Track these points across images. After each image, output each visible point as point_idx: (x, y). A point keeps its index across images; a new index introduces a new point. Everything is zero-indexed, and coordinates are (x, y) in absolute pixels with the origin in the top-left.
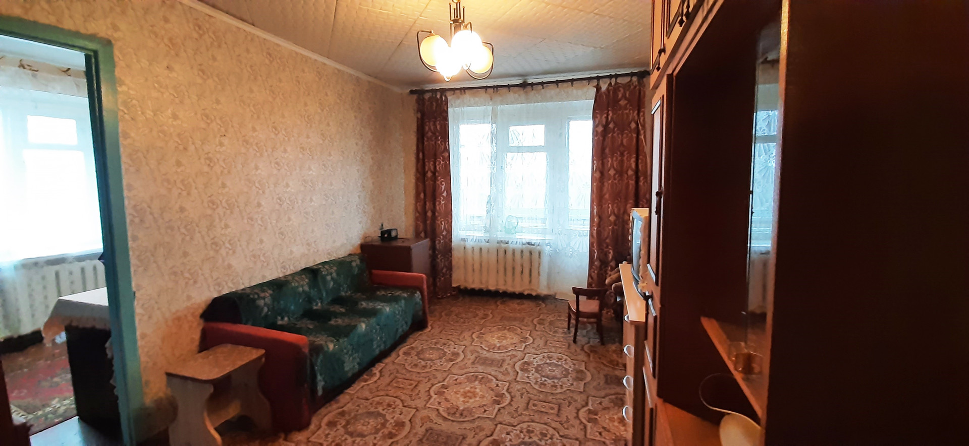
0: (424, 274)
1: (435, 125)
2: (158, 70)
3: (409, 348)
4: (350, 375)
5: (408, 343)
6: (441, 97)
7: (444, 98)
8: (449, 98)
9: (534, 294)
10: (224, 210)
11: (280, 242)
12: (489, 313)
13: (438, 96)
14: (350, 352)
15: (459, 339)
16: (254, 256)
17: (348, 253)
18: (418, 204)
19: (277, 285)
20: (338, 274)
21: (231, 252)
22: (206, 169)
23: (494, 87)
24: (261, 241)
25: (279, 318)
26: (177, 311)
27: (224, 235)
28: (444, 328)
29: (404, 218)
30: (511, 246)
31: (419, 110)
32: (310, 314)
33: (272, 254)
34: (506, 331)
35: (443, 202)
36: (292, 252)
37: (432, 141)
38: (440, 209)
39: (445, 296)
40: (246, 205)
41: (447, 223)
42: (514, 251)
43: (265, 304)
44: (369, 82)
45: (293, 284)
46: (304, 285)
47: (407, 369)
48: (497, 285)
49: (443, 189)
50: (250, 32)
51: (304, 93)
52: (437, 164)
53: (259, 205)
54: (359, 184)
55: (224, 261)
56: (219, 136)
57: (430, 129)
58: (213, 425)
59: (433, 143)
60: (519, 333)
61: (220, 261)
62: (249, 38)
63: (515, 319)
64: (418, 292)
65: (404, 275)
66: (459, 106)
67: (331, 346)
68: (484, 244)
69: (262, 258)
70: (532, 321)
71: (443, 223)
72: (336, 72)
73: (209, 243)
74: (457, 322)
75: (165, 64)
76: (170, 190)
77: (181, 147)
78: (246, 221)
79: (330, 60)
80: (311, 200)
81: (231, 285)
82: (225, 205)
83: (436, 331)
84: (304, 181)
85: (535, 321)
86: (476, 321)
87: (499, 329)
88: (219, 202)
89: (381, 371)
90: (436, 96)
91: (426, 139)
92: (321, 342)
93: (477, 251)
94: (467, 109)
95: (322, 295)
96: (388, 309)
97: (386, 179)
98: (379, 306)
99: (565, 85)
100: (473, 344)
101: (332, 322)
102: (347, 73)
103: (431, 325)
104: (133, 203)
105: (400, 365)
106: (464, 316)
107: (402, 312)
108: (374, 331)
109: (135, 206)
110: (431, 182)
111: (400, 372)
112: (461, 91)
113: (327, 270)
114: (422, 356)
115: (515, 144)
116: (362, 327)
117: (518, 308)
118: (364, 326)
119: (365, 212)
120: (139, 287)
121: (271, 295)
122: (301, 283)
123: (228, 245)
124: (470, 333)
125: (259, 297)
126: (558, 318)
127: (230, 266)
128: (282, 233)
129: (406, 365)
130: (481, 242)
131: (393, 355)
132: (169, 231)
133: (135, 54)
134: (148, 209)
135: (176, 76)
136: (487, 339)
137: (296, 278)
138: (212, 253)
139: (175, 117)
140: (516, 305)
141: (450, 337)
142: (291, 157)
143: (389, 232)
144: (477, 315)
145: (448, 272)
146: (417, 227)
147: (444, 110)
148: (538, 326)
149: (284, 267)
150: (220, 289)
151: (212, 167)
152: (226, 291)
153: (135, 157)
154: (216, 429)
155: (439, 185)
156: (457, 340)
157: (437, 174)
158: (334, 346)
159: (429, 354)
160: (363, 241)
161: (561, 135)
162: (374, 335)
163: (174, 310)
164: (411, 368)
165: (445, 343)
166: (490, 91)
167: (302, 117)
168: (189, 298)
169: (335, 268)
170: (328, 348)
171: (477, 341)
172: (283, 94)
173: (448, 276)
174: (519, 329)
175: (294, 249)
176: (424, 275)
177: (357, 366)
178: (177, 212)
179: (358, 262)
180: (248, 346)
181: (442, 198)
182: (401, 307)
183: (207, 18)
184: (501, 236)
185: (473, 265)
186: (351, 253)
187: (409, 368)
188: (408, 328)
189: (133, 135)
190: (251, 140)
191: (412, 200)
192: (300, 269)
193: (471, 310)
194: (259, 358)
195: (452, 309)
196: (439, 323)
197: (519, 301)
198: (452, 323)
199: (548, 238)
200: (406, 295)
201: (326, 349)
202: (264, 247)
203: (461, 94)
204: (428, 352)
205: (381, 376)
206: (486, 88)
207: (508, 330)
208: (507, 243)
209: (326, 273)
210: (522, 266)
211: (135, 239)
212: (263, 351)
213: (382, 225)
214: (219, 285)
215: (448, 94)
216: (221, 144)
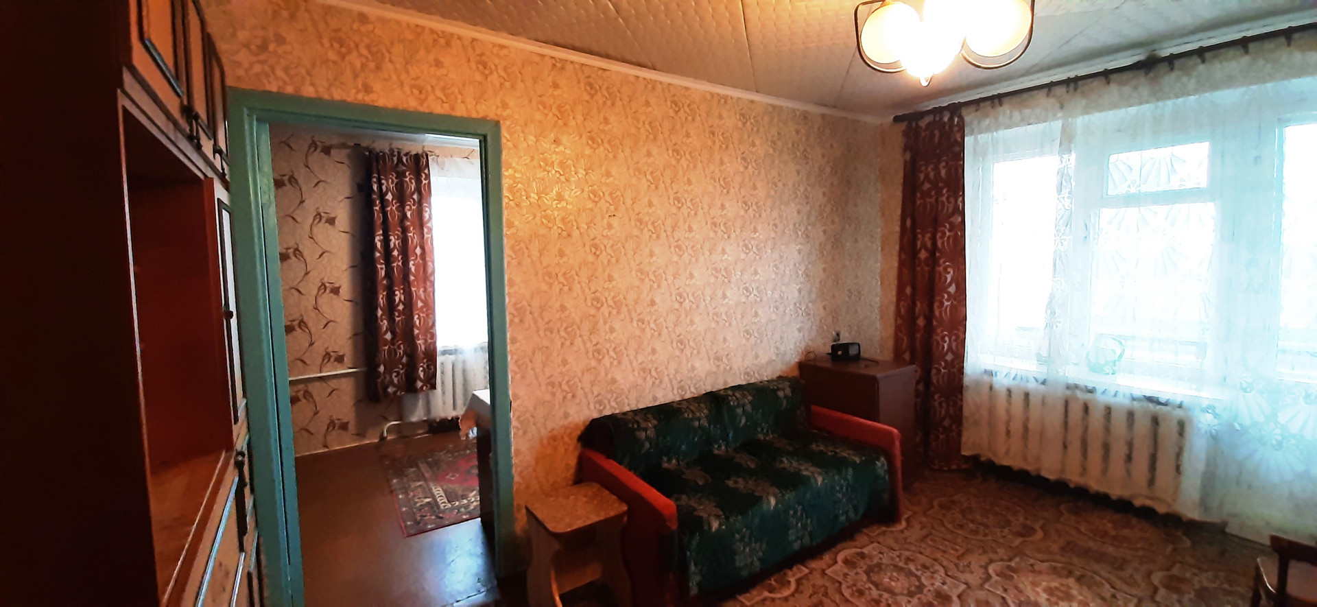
0: (895, 427)
1: (936, 169)
2: (544, 145)
3: (858, 554)
4: (745, 573)
5: (856, 543)
6: (951, 119)
7: (956, 120)
8: (967, 119)
9: (1161, 509)
10: (610, 309)
11: (677, 353)
12: (1037, 526)
13: (946, 119)
14: (746, 540)
15: (957, 566)
16: (644, 370)
17: (778, 374)
18: (902, 303)
19: (665, 413)
20: (754, 408)
21: (615, 362)
22: (591, 258)
23: (1067, 82)
24: (654, 351)
25: (665, 459)
26: (553, 429)
27: (609, 341)
28: (931, 534)
29: (878, 325)
30: (1101, 399)
31: (906, 148)
32: (707, 461)
33: (667, 368)
34: (1071, 581)
35: (946, 303)
36: (693, 368)
37: (931, 197)
38: (941, 313)
39: (946, 468)
40: (636, 303)
41: (955, 341)
42: (1108, 410)
43: (647, 437)
44: (823, 116)
45: (686, 415)
46: (702, 417)
47: (843, 595)
48: (1063, 471)
49: (949, 280)
50: (651, 80)
51: (721, 147)
52: (938, 237)
53: (653, 303)
54: (800, 273)
55: (606, 374)
56: (607, 216)
57: (927, 176)
58: (559, 589)
59: (933, 200)
60: (1108, 595)
61: (603, 373)
62: (650, 86)
63: (1101, 558)
64: (882, 459)
65: (861, 424)
66: (988, 130)
67: (715, 525)
68: (1032, 386)
69: (654, 374)
70: (1149, 574)
71: (947, 339)
72: (770, 109)
73: (591, 350)
74: (961, 527)
75: (552, 136)
76: (551, 285)
77: (565, 234)
78: (635, 324)
79: (761, 94)
80: (724, 296)
81: (613, 404)
82: (611, 303)
83: (915, 533)
84: (716, 269)
85: (1157, 578)
86: (1004, 537)
87: (1055, 571)
88: (604, 300)
89: (799, 582)
90: (941, 119)
91: (918, 195)
92: (701, 514)
93: (1018, 400)
94: (1003, 134)
95: (728, 435)
96: (820, 479)
97: (847, 263)
98: (807, 470)
99: (1268, 45)
100: (987, 586)
101: (730, 483)
102: (787, 107)
103: (908, 520)
104: (513, 300)
105: (833, 581)
106: (978, 517)
107: (847, 489)
108: (791, 512)
109: (515, 304)
110: (926, 269)
111: (830, 595)
112: (993, 102)
113: (737, 399)
114: (875, 578)
115: (1122, 189)
116: (769, 502)
117: (1113, 533)
118: (773, 501)
119: (808, 314)
120: (516, 396)
121: (655, 427)
122: (698, 414)
123: (612, 353)
124: (985, 559)
125: (639, 428)
126: (1226, 586)
127: (614, 381)
128: (681, 342)
129: (844, 586)
130: (1028, 382)
131: (827, 558)
132: (548, 333)
133: (523, 132)
134: (529, 308)
135: (563, 149)
136: (1021, 586)
137: (692, 407)
138: (593, 363)
139: (560, 198)
140: (1110, 525)
141: (939, 555)
142: (697, 236)
143: (846, 347)
144: (1008, 523)
145: (954, 427)
146: (897, 341)
147: (956, 141)
148: (1162, 592)
149: (682, 388)
150: (602, 408)
151: (598, 256)
152: (608, 412)
153: (517, 248)
154: (561, 597)
155: (940, 273)
156: (952, 566)
157: (938, 254)
158: (720, 525)
159: (890, 578)
160: (803, 358)
161: (1257, 159)
162: (791, 519)
163: (549, 428)
164: (852, 595)
165: (928, 565)
166: (1060, 91)
167: (715, 181)
168: (566, 415)
169: (750, 398)
170: (710, 528)
171: (996, 582)
172: (690, 153)
173: (954, 434)
174: (1107, 586)
175: (697, 365)
176: (895, 431)
177: (757, 563)
178: (558, 311)
179: (788, 391)
180: (614, 494)
181: (946, 296)
182: (846, 479)
183: (600, 72)
184: (1074, 372)
185: (1008, 423)
186: (782, 375)
187: (847, 593)
188: (858, 517)
189: (516, 223)
190: (647, 218)
191: (892, 295)
192: (704, 392)
193: (997, 509)
194: (619, 517)
195: (955, 498)
196: (924, 519)
197: (1117, 517)
198: (949, 526)
199: (1208, 395)
200: (857, 460)
201: (706, 527)
202: (656, 359)
203: (993, 107)
204: (889, 574)
205: (797, 590)
206: (1050, 86)
207: (1080, 580)
208: (1091, 391)
209: (736, 403)
210: (1130, 445)
211: (514, 341)
212: (625, 508)
213: (838, 335)
214: (600, 403)
215: (964, 112)
216: (610, 226)
